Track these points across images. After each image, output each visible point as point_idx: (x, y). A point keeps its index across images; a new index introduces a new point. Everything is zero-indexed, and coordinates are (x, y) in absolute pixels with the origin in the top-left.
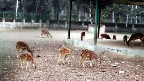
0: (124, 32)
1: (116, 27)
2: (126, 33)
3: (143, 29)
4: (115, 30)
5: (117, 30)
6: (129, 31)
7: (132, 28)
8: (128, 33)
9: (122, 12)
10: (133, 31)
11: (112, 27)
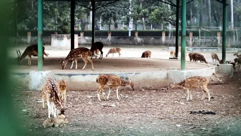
0: (123, 44)
1: (109, 37)
2: (125, 46)
3: (152, 38)
4: (107, 43)
5: (110, 43)
6: (131, 43)
7: (135, 38)
8: (128, 46)
9: (114, 13)
10: (136, 43)
11: (102, 38)
